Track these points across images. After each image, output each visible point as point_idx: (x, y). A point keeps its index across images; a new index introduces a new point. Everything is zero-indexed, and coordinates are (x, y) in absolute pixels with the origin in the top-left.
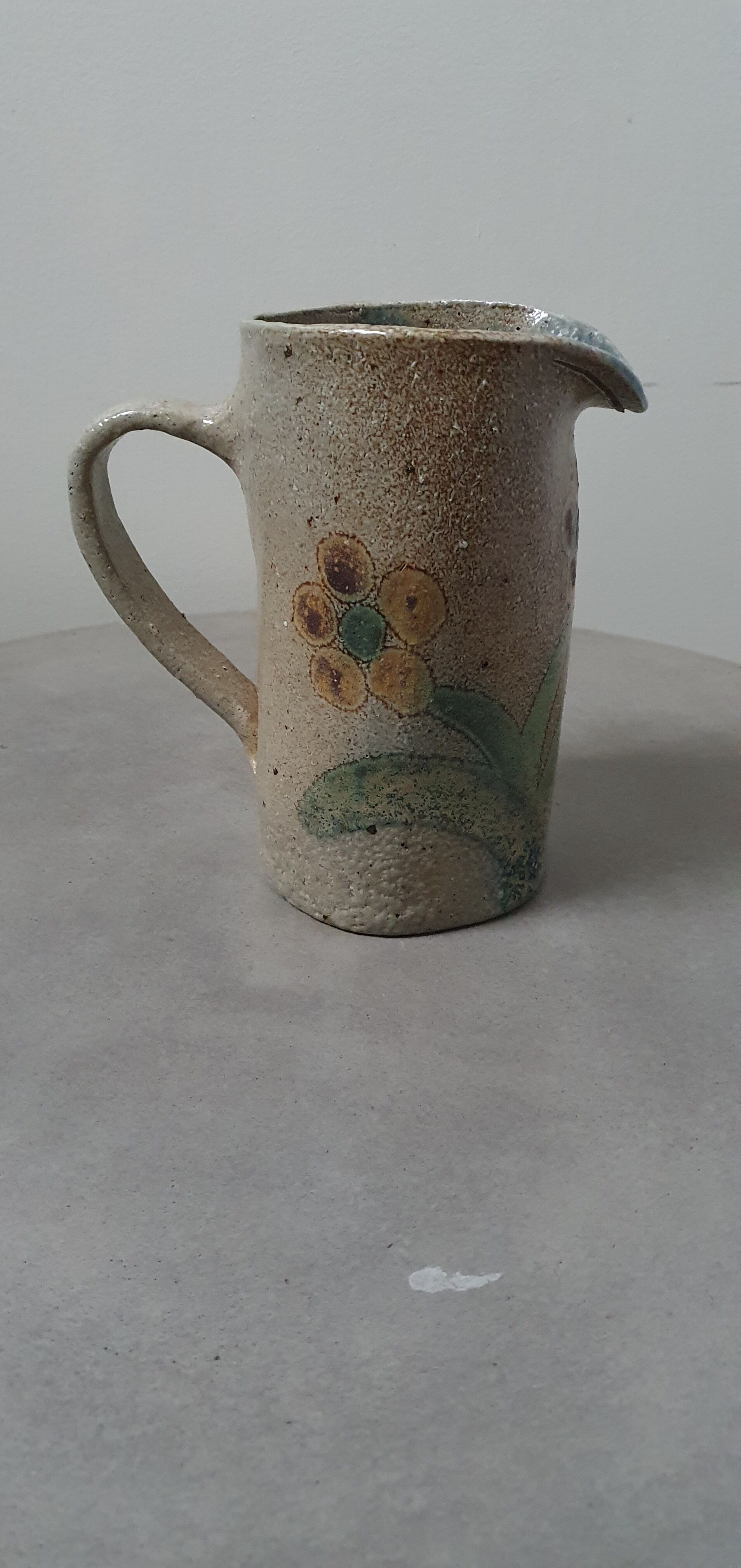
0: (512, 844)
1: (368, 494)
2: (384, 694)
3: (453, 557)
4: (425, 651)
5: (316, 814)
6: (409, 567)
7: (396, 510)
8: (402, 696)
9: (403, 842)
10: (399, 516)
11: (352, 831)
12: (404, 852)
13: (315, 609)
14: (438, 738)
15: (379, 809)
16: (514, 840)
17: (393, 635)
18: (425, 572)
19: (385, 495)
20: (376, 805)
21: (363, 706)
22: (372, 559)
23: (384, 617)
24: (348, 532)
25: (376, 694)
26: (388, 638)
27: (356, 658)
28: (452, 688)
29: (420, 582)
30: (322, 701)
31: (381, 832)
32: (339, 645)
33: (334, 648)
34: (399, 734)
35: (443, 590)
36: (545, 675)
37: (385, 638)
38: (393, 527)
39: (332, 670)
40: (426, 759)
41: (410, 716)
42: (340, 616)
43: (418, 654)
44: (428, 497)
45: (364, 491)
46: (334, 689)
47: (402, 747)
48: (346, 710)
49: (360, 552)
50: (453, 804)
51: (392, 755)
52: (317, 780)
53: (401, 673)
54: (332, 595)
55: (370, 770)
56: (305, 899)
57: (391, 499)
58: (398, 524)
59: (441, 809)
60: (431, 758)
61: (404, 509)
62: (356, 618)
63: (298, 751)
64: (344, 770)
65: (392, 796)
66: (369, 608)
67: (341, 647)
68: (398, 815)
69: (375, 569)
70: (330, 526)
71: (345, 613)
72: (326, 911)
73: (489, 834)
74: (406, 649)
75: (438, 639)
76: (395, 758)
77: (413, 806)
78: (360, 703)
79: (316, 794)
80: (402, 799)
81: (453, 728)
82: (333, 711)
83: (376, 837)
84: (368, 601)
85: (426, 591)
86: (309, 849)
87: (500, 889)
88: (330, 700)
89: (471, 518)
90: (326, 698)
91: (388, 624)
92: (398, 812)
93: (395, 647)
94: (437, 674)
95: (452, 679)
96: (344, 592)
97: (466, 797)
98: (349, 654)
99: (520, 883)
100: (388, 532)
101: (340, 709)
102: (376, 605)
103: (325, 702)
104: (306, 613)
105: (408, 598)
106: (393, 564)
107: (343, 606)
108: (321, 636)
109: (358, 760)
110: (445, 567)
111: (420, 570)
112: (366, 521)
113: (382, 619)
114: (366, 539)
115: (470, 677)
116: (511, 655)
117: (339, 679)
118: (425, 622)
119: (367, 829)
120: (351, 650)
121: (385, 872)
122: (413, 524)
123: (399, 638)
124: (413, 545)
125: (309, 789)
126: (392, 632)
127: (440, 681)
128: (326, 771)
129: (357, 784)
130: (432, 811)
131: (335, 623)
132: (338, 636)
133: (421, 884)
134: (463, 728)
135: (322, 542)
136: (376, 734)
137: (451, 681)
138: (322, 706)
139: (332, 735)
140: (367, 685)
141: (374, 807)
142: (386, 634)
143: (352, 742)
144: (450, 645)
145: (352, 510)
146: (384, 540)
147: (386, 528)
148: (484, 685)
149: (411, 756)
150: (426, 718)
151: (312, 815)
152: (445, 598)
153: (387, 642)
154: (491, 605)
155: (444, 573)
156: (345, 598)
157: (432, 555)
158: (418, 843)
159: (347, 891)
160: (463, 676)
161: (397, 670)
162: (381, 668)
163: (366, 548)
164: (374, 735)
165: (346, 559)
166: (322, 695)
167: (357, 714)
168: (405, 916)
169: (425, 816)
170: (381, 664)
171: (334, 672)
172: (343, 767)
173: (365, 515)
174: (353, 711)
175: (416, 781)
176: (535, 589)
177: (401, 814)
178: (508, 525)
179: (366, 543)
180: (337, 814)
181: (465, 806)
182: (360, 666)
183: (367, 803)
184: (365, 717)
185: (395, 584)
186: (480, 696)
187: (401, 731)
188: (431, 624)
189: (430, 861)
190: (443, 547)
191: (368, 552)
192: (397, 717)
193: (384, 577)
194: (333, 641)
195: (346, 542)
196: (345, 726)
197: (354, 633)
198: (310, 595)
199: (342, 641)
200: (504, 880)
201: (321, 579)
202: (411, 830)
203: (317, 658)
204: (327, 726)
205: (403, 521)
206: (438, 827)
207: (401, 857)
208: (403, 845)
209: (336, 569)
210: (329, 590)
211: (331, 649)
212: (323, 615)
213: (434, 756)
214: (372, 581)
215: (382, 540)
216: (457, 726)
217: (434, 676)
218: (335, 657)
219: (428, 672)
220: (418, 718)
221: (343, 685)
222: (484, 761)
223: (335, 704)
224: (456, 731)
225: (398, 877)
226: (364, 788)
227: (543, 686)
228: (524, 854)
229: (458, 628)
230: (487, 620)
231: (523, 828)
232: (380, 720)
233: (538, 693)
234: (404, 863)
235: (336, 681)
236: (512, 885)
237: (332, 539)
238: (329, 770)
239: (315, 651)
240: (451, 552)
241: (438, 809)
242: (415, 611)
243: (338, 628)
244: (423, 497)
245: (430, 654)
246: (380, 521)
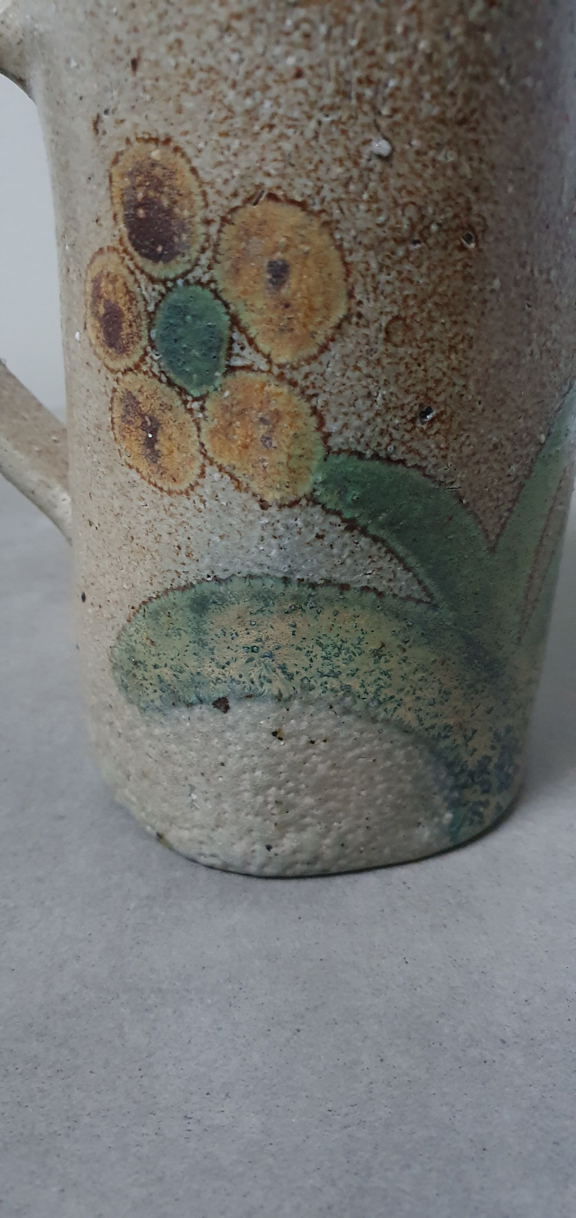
0: (471, 739)
1: (190, 41)
2: (233, 462)
3: (361, 176)
4: (306, 376)
5: (135, 671)
6: (272, 197)
7: (242, 69)
8: (265, 468)
9: (274, 729)
10: (249, 83)
11: (190, 705)
12: (276, 746)
13: (113, 299)
14: (335, 551)
15: (233, 671)
16: (474, 732)
17: (246, 343)
18: (303, 205)
19: (221, 38)
20: (228, 663)
21: (197, 484)
22: (201, 183)
23: (226, 305)
24: (156, 131)
25: (220, 461)
26: (236, 349)
27: (182, 391)
28: (361, 456)
29: (293, 228)
30: (134, 475)
31: (237, 710)
32: (151, 367)
33: (145, 373)
34: (262, 539)
35: (340, 248)
36: (542, 445)
37: (230, 348)
38: (238, 109)
39: (143, 416)
40: (313, 586)
41: (281, 506)
42: (151, 308)
43: (293, 384)
44: (307, 36)
45: (182, 35)
46: (149, 451)
47: (268, 562)
48: (170, 493)
49: (181, 172)
50: (365, 668)
51: (251, 576)
52: (134, 614)
53: (262, 420)
54: (137, 267)
55: (215, 602)
56: (133, 803)
57: (233, 46)
58: (249, 102)
59: (343, 677)
60: (322, 585)
61: (258, 67)
62: (180, 311)
63: (107, 562)
64: (173, 600)
65: (253, 651)
66: (199, 289)
67: (156, 370)
68: (265, 682)
69: (207, 205)
70: (127, 125)
71: (160, 301)
72: (161, 827)
73: (428, 723)
74: (270, 371)
75: (333, 353)
76: (257, 583)
77: (291, 670)
78: (192, 478)
79: (133, 638)
80: (271, 656)
81: (364, 532)
82: (150, 492)
83: (230, 717)
84: (198, 272)
85: (306, 248)
86: (132, 726)
87: (448, 809)
88: (145, 473)
89: (398, 88)
90: (138, 470)
91: (235, 321)
92: (264, 677)
93: (248, 368)
94: (332, 426)
95: (362, 436)
96: (155, 258)
97: (388, 657)
98: (170, 383)
99: (483, 798)
100: (229, 121)
101: (161, 489)
102: (212, 281)
103: (137, 477)
104: (102, 311)
105: (271, 264)
106: (241, 191)
107: (157, 287)
108: (123, 350)
109: (194, 583)
110: (343, 196)
111: (293, 202)
112: (189, 104)
113: (224, 310)
114: (188, 142)
115: (396, 435)
116: (479, 398)
117: (154, 432)
118: (307, 316)
119: (213, 704)
120: (172, 375)
121: (247, 776)
122: (276, 101)
123: (257, 350)
124: (279, 148)
125: (124, 629)
126: (243, 336)
127: (336, 442)
128: (146, 599)
129: (195, 625)
130: (325, 678)
131: (144, 323)
132: (149, 349)
133: (309, 801)
134: (381, 533)
135: (115, 162)
136: (221, 537)
137: (359, 442)
138: (133, 484)
139: (151, 537)
140: (202, 445)
141: (223, 668)
142: (232, 341)
143: (183, 550)
144: (356, 368)
145: (162, 83)
146: (224, 141)
147: (224, 113)
148: (425, 452)
149: (286, 580)
150: (311, 510)
151: (131, 672)
152: (345, 264)
153: (233, 358)
154: (440, 290)
155: (341, 210)
156: (158, 270)
157: (316, 169)
158: (302, 733)
159: (189, 800)
160: (382, 433)
161: (254, 415)
162: (226, 409)
163: (189, 161)
164: (218, 539)
165: (156, 190)
166: (131, 463)
167: (189, 499)
168: (283, 849)
169: (312, 688)
170: (226, 403)
171: (147, 419)
172: (171, 594)
173: (186, 89)
174: (182, 493)
175: (295, 626)
176: (528, 269)
177: (270, 681)
178: (477, 116)
179: (190, 151)
180: (167, 674)
181: (385, 673)
182: (188, 406)
183: (213, 659)
184: (202, 506)
185: (246, 234)
186: (416, 474)
187: (265, 534)
188: (319, 319)
189: (323, 762)
190: (340, 152)
191: (194, 170)
192: (257, 507)
193: (224, 220)
194: (142, 359)
195: (156, 154)
196: (172, 521)
197: (176, 340)
198: (105, 272)
199: (156, 358)
200: (456, 794)
201: (118, 238)
202: (288, 710)
203: (119, 394)
204: (143, 520)
205: (258, 94)
206: (336, 708)
207: (273, 755)
208: (275, 734)
209: (141, 213)
210: (132, 259)
211: (141, 376)
212: (124, 309)
213: (328, 582)
214: (201, 229)
215: (217, 141)
216: (372, 530)
217: (325, 429)
218: (148, 390)
219: (313, 421)
220: (296, 510)
221: (163, 445)
222: (422, 595)
223: (152, 480)
224: (368, 540)
225: (269, 787)
226: (205, 633)
227: (538, 466)
228: (490, 753)
229: (371, 331)
230: (431, 320)
231: (489, 712)
232: (227, 509)
233: (527, 477)
234: (279, 764)
235: (150, 436)
236: (468, 802)
237: (131, 151)
238: (150, 599)
239: (117, 380)
240: (356, 164)
241: (336, 676)
242: (285, 291)
243: (149, 331)
244: (297, 36)
245: (318, 384)
246: (213, 99)
